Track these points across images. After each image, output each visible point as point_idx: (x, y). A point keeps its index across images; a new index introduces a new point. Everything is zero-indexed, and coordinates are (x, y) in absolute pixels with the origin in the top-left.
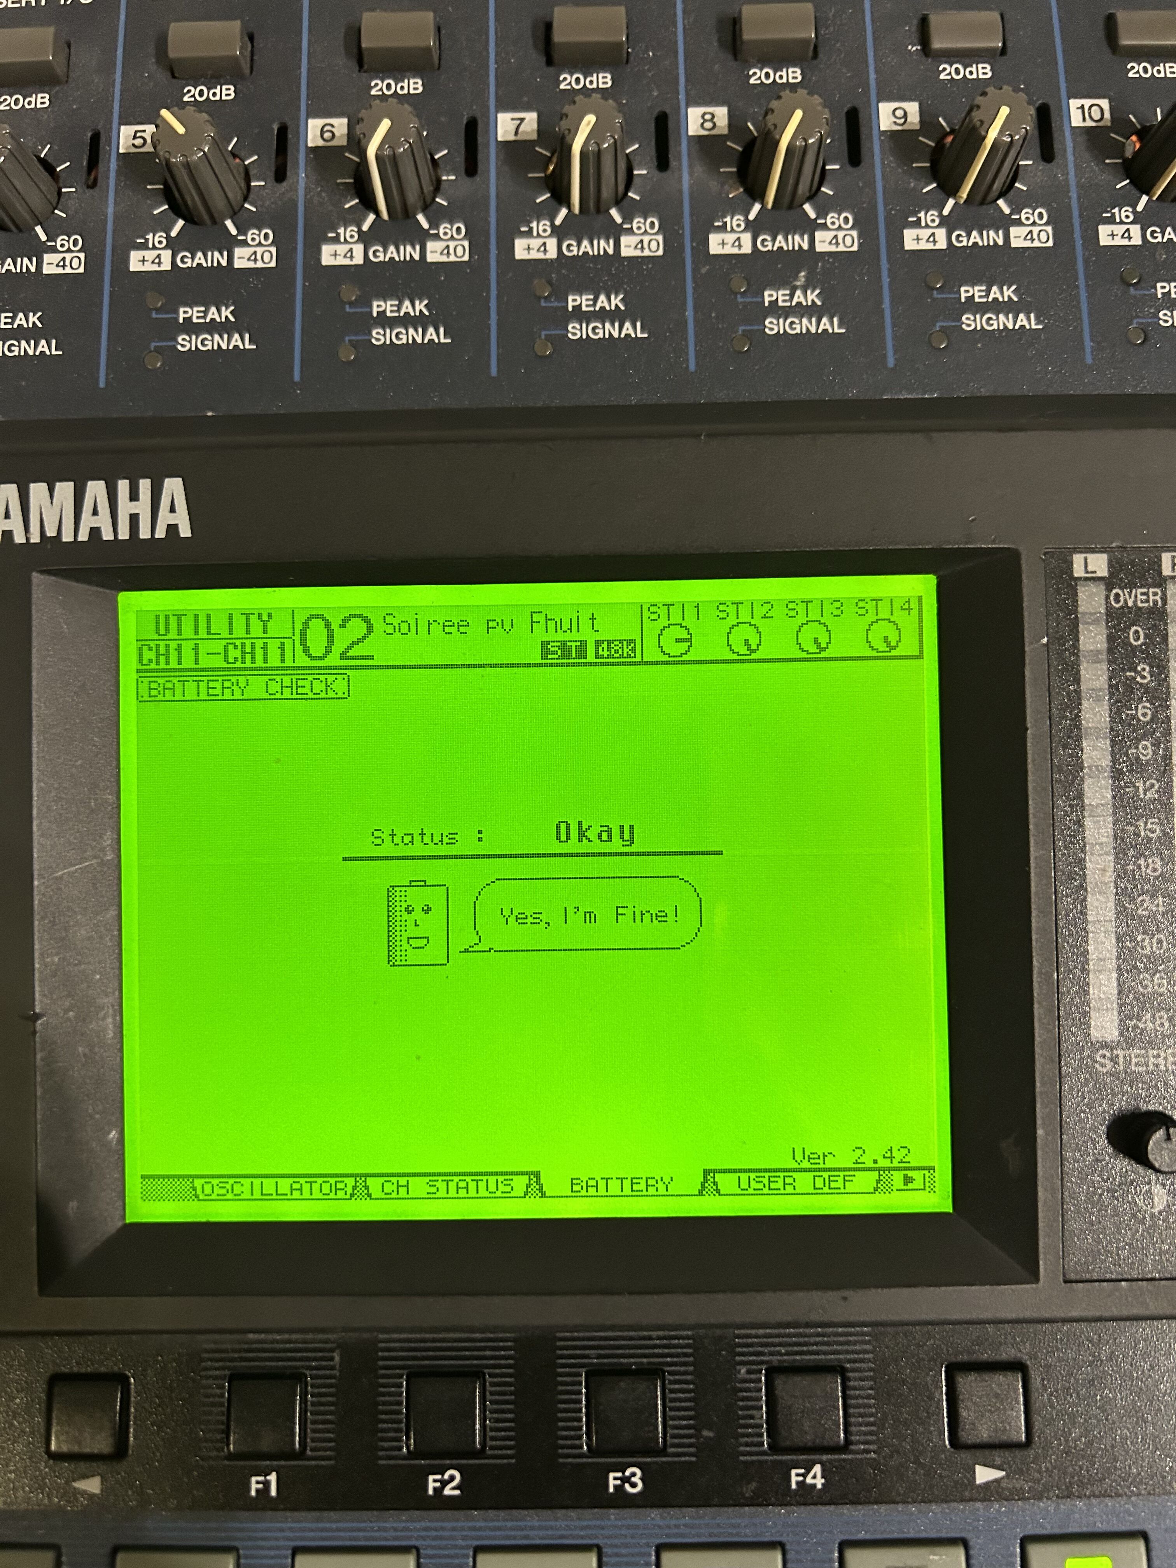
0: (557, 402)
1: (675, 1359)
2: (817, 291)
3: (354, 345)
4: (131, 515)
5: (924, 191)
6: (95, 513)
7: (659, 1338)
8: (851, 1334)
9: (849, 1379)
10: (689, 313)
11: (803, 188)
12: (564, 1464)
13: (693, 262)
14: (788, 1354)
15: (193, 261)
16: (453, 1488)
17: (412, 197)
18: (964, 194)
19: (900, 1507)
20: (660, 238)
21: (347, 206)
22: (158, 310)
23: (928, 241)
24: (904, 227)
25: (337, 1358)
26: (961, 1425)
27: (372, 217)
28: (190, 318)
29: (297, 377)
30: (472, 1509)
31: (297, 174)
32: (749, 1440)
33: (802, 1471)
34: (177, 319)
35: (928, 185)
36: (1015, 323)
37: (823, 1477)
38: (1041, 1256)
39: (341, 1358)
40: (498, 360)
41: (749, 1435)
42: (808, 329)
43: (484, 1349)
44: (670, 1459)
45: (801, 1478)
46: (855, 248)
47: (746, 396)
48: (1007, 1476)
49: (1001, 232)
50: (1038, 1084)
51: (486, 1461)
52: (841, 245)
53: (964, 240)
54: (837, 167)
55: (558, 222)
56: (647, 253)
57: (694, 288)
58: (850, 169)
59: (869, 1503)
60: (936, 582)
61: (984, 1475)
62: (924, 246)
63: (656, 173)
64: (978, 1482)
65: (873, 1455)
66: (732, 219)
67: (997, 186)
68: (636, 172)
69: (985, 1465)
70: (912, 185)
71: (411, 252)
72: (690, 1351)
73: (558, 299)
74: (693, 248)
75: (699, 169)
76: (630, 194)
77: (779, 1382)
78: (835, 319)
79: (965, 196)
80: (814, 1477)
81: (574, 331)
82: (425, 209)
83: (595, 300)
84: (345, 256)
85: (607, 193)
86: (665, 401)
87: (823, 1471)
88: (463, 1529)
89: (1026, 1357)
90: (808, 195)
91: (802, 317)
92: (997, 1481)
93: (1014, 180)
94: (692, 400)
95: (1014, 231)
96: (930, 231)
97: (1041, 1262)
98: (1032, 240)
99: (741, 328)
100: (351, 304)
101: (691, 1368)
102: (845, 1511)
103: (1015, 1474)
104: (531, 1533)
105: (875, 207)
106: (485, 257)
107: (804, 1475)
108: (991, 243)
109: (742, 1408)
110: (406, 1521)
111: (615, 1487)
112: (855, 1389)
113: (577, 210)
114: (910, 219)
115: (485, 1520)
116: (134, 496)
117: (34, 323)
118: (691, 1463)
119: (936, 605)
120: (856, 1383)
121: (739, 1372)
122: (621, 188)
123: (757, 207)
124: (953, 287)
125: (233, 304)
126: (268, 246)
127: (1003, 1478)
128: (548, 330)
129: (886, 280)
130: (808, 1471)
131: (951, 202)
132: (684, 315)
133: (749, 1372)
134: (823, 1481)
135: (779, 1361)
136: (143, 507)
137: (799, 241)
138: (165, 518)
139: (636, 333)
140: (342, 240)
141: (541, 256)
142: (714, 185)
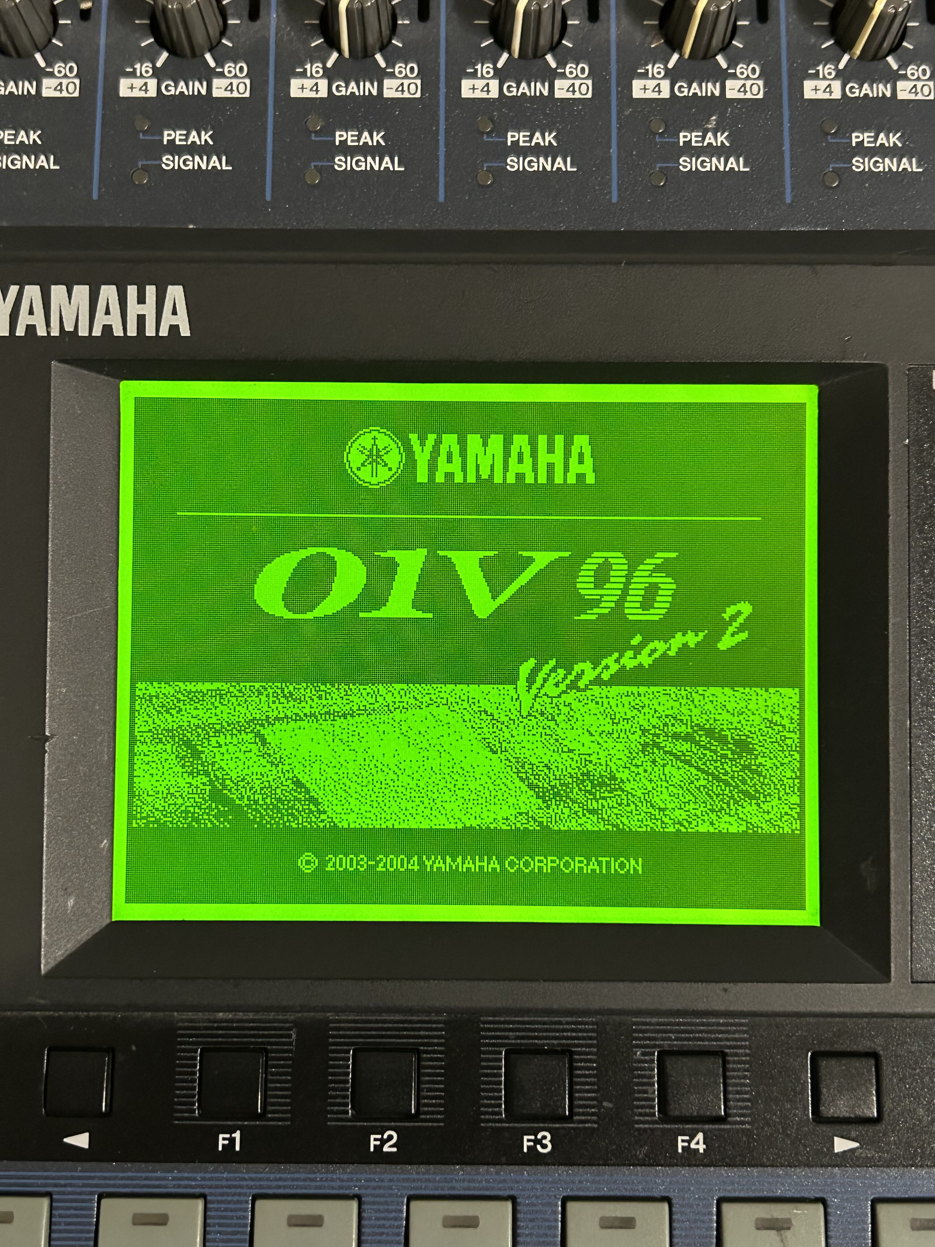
0: (496, 227)
1: (581, 1042)
2: (726, 134)
3: (319, 170)
4: (138, 315)
5: (823, 47)
6: (107, 312)
7: (568, 1023)
8: (731, 1025)
9: (729, 1062)
10: (614, 150)
11: (716, 42)
12: (486, 1128)
13: (618, 106)
14: (677, 1039)
15: (176, 90)
16: (391, 1146)
17: (372, 38)
18: (858, 50)
19: (769, 1169)
20: (590, 82)
21: (313, 45)
22: (145, 132)
23: (824, 91)
24: (805, 79)
25: (294, 1036)
26: (822, 1102)
27: (335, 55)
28: (174, 140)
29: (268, 197)
30: (406, 1164)
31: (269, 15)
32: (642, 1111)
33: (687, 1138)
34: (162, 141)
35: (827, 40)
36: (898, 166)
37: (704, 1143)
38: (893, 959)
39: (298, 1035)
40: (446, 187)
41: (642, 1107)
42: (716, 167)
43: (419, 1029)
44: (575, 1125)
45: (686, 1144)
46: (760, 96)
47: (660, 226)
48: (861, 1147)
49: (889, 86)
50: (892, 813)
51: (420, 1124)
52: (749, 92)
53: (857, 91)
54: (747, 23)
55: (500, 65)
56: (577, 95)
57: (618, 128)
58: (758, 25)
59: (744, 1166)
60: (817, 391)
61: (841, 1145)
62: (821, 95)
63: (588, 23)
64: (836, 1151)
65: (748, 1127)
66: (653, 66)
67: (886, 45)
68: (569, 22)
69: (842, 1137)
70: (813, 41)
71: (369, 88)
72: (594, 1035)
73: (498, 136)
74: (618, 93)
75: (625, 22)
76: (564, 42)
77: (669, 1062)
78: (741, 159)
79: (858, 52)
80: (698, 1143)
81: (512, 164)
82: (382, 49)
83: (531, 137)
84: (311, 90)
85: (544, 41)
86: (590, 228)
87: (705, 1139)
88: (398, 1180)
89: (879, 1048)
90: (720, 46)
91: (712, 157)
92: (852, 1151)
93: (902, 39)
94: (613, 228)
95: (900, 85)
96: (827, 83)
97: (892, 965)
98: (916, 94)
99: (658, 165)
100: (316, 132)
101: (595, 1050)
102: (723, 1172)
103: (868, 1145)
104: (457, 1185)
105: (779, 59)
106: (435, 96)
107: (689, 1142)
108: (880, 95)
109: (638, 1084)
110: (350, 1173)
111: (528, 1147)
112: (734, 1070)
113: (516, 55)
114: (810, 72)
115: (418, 1173)
116: (141, 300)
117: (34, 140)
118: (593, 1128)
119: (817, 411)
120: (735, 1066)
121: (636, 1054)
122: (556, 37)
123: (676, 57)
124: (846, 133)
125: (212, 129)
126: (243, 78)
127: (857, 1148)
128: (491, 162)
129: (786, 125)
130: (692, 1137)
131: (846, 57)
132: (609, 152)
133: (643, 1054)
134: (705, 1147)
135: (669, 1045)
136: (149, 309)
137: (711, 89)
138: (168, 320)
139: (566, 167)
140: (309, 75)
141: (484, 95)
142: (638, 36)
